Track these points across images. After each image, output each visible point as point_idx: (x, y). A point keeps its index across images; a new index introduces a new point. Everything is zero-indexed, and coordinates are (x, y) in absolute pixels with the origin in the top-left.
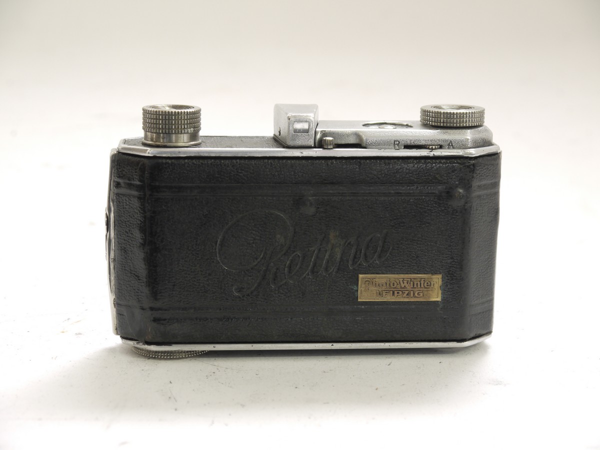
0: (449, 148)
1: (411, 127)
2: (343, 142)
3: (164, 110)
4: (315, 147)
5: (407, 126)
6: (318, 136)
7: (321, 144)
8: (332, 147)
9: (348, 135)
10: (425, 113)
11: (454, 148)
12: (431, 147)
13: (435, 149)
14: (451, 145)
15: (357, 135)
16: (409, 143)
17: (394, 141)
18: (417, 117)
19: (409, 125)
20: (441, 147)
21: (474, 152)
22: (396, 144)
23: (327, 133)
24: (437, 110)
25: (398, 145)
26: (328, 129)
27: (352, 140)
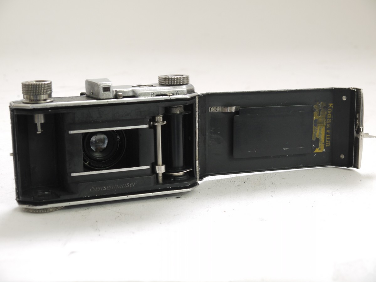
0: (176, 95)
1: (154, 86)
2: (126, 95)
3: (32, 83)
4: (113, 98)
5: (152, 86)
6: (114, 93)
7: (116, 97)
8: (122, 98)
9: (128, 92)
10: (160, 79)
11: (179, 95)
12: (169, 95)
13: (171, 96)
14: (177, 93)
15: (133, 91)
16: (158, 94)
17: (151, 93)
18: (157, 82)
19: (154, 85)
20: (173, 95)
21: (187, 96)
22: (152, 94)
23: (118, 91)
24: (166, 77)
25: (153, 95)
26: (118, 90)
27: (131, 94)
